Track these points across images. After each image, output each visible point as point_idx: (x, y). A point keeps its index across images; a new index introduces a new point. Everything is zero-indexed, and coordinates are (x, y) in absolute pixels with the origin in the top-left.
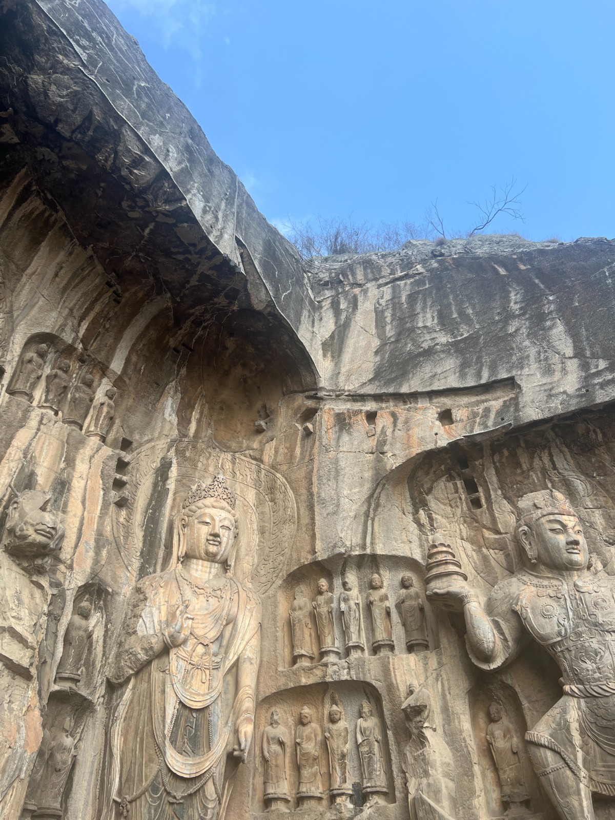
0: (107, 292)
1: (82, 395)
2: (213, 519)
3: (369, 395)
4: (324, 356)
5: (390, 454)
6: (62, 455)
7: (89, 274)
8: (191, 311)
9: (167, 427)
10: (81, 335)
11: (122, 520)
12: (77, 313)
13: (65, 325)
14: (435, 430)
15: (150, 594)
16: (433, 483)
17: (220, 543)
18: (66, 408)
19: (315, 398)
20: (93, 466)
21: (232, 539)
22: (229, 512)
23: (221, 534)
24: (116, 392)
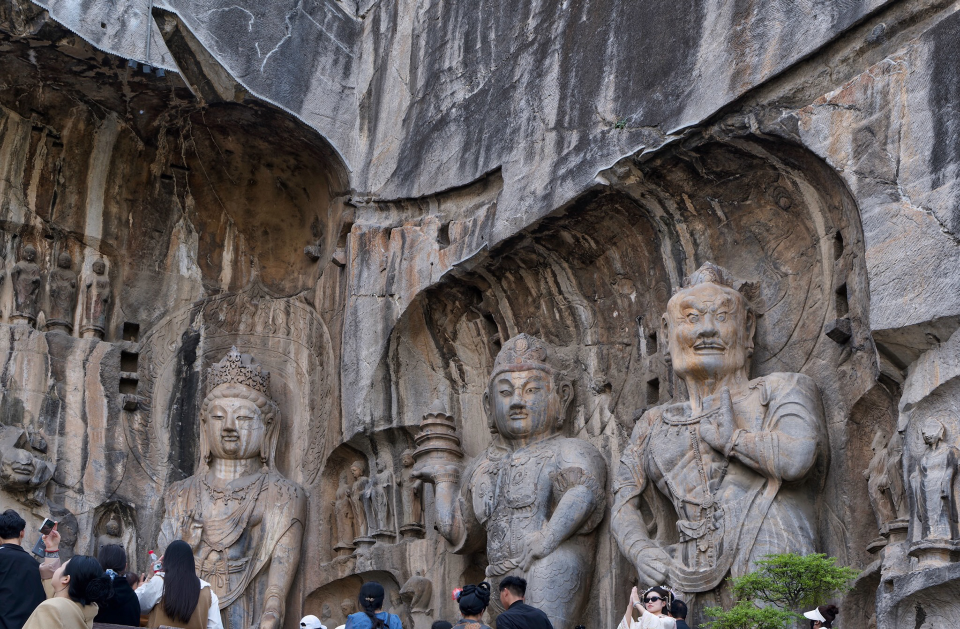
0: (39, 140)
1: (60, 283)
2: (225, 411)
3: (389, 201)
4: (361, 129)
5: (396, 297)
6: (47, 370)
8: (155, 124)
10: (33, 208)
11: (136, 427)
12: (17, 180)
13: (8, 202)
14: (431, 260)
16: (455, 326)
17: (238, 437)
18: (47, 306)
19: (348, 204)
20: (88, 372)
21: (260, 428)
22: (246, 398)
23: (237, 427)
24: (106, 261)
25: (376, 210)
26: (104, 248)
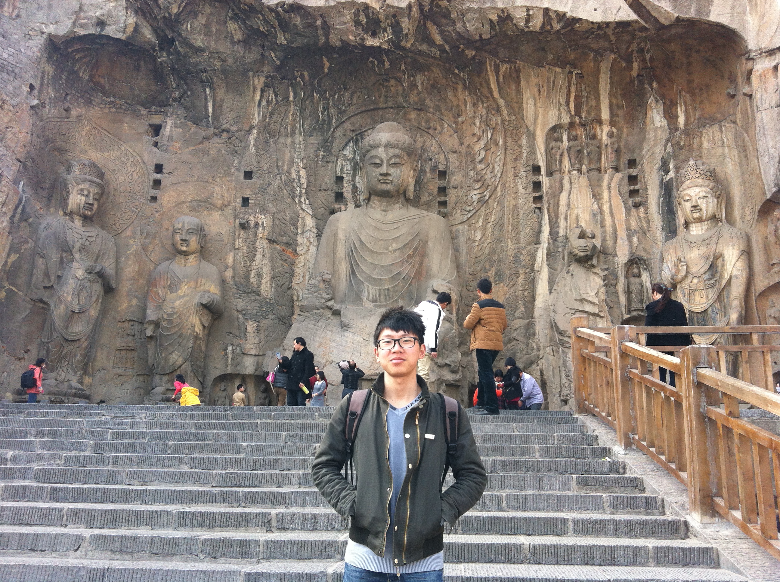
0: (572, 78)
1: (592, 148)
2: (690, 196)
6: (590, 195)
7: (555, 77)
8: (630, 50)
9: (660, 132)
10: (573, 113)
11: (642, 215)
12: (563, 102)
13: (560, 114)
15: (665, 255)
17: (701, 209)
18: (586, 162)
19: (749, 59)
20: (612, 191)
21: (713, 201)
22: (702, 186)
23: (699, 203)
24: (615, 130)
25: (767, 56)
26: (612, 123)
